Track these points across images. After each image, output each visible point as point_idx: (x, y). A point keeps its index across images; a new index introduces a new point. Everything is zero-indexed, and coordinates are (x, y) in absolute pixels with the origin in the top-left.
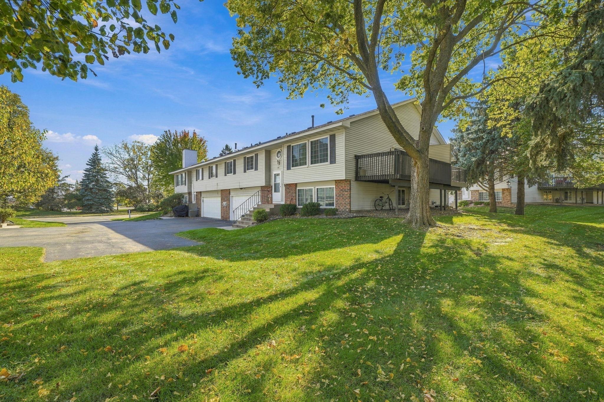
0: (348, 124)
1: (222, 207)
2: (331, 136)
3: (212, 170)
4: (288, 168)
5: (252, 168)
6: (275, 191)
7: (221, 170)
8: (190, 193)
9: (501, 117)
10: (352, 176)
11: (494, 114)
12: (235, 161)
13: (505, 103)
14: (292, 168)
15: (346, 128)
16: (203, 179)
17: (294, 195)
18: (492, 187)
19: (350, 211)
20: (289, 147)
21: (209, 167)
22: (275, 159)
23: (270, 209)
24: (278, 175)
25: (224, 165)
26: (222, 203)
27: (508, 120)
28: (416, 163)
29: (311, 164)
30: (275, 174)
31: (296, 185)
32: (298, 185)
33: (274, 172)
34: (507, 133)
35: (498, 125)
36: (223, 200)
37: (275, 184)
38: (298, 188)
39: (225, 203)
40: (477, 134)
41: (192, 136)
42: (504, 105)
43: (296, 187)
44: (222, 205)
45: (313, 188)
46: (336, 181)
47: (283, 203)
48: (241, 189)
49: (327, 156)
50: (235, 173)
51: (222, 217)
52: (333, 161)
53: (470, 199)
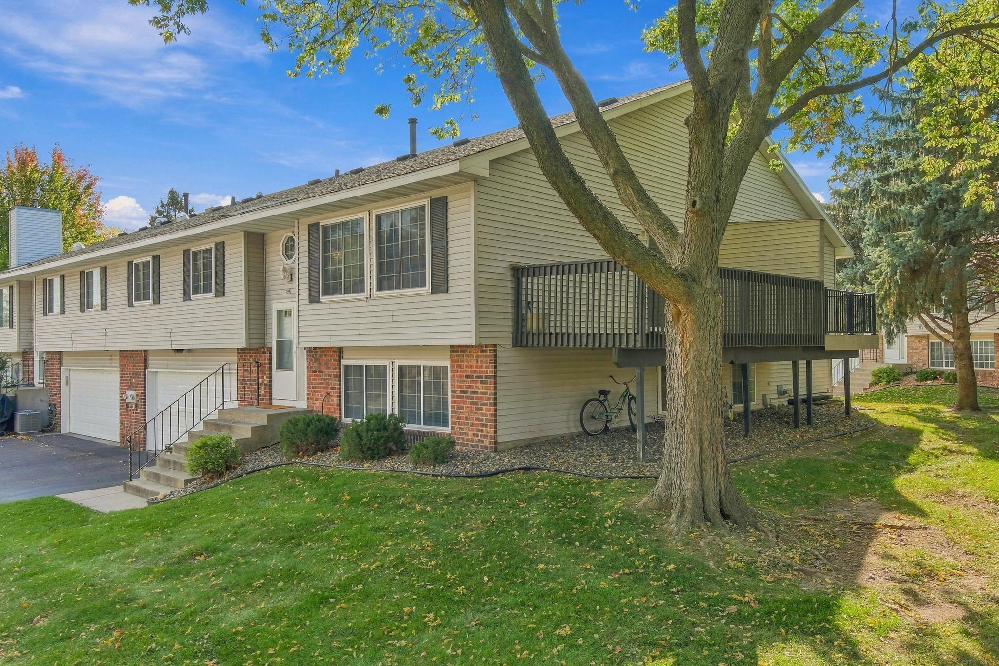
0: (481, 167)
1: (125, 406)
2: (434, 202)
3: (90, 286)
4: (313, 299)
5: (207, 289)
6: (280, 366)
7: (118, 289)
8: (26, 354)
9: (963, 145)
10: (503, 334)
11: (942, 137)
12: (157, 259)
13: (978, 99)
14: (323, 298)
15: (476, 180)
16: (63, 311)
17: (334, 382)
18: (963, 332)
19: (496, 446)
20: (313, 228)
21: (82, 273)
22: (276, 261)
23: (254, 430)
24: (288, 313)
25: (125, 270)
26: (122, 391)
27: (984, 157)
28: (679, 314)
29: (380, 288)
30: (279, 312)
31: (340, 351)
32: (345, 354)
33: (276, 306)
34: (980, 197)
35: (954, 172)
36: (125, 384)
37: (280, 345)
38: (344, 362)
39: (131, 393)
40: (910, 182)
41: (50, 163)
42: (974, 106)
43: (340, 357)
44: (122, 400)
45: (387, 363)
46: (452, 346)
47: (302, 405)
48: (179, 351)
49: (423, 266)
50: (157, 300)
51: (122, 436)
52: (441, 285)
53: (905, 361)
